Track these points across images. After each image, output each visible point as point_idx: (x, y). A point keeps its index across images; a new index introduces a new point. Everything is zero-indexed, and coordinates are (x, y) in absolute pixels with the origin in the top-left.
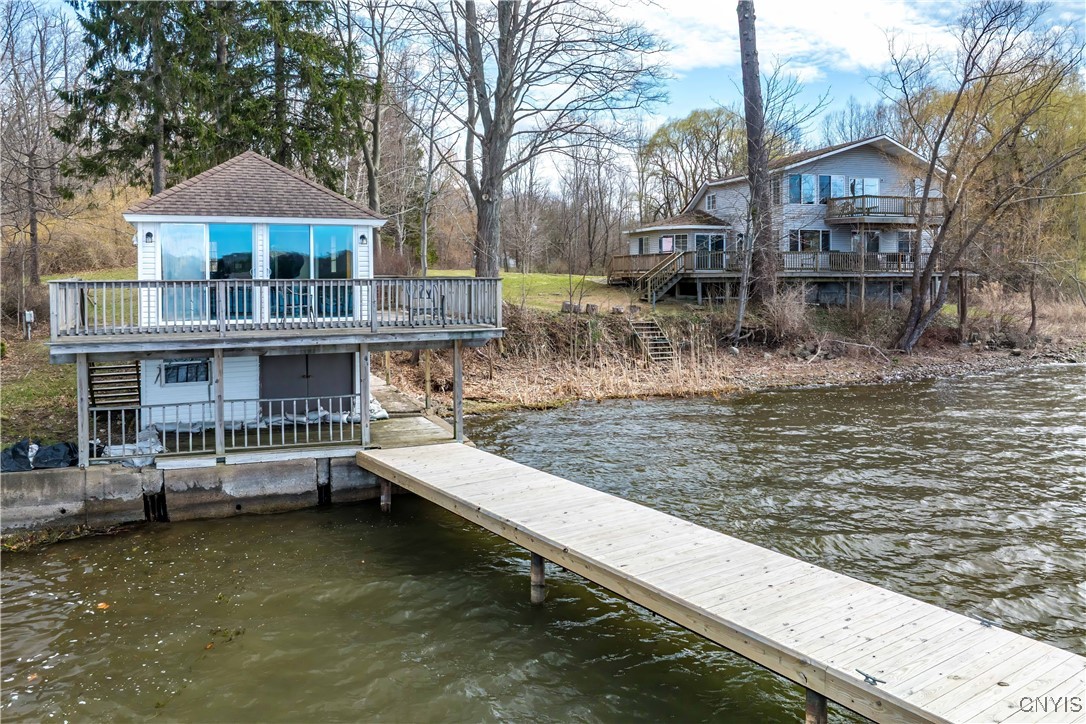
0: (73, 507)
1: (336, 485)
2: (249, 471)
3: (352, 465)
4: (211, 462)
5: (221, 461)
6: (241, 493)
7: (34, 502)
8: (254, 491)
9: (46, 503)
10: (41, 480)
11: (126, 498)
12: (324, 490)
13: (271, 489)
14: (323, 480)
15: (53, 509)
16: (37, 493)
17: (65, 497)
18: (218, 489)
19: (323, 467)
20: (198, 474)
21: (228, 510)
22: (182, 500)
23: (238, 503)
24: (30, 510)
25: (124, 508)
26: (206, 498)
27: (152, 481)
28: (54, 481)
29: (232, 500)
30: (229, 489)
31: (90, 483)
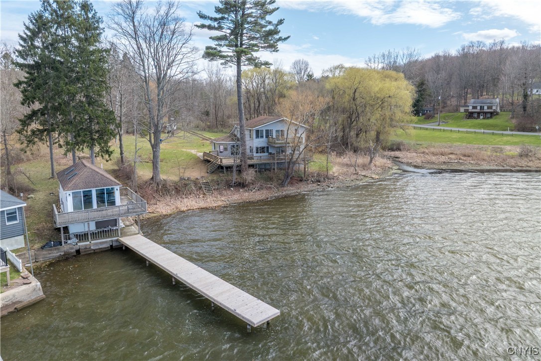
0: (62, 253)
1: (114, 245)
2: (96, 244)
3: (117, 241)
4: (88, 243)
5: (90, 242)
6: (95, 248)
7: (55, 253)
8: (97, 248)
9: (57, 253)
10: (56, 249)
11: (72, 251)
12: (111, 246)
13: (101, 247)
14: (111, 244)
15: (59, 254)
16: (55, 251)
17: (60, 252)
18: (90, 248)
19: (111, 242)
20: (86, 245)
21: (92, 251)
22: (84, 250)
23: (94, 250)
24: (54, 255)
25: (72, 253)
26: (88, 250)
27: (77, 247)
28: (58, 249)
29: (93, 250)
30: (92, 248)
31: (65, 249)
